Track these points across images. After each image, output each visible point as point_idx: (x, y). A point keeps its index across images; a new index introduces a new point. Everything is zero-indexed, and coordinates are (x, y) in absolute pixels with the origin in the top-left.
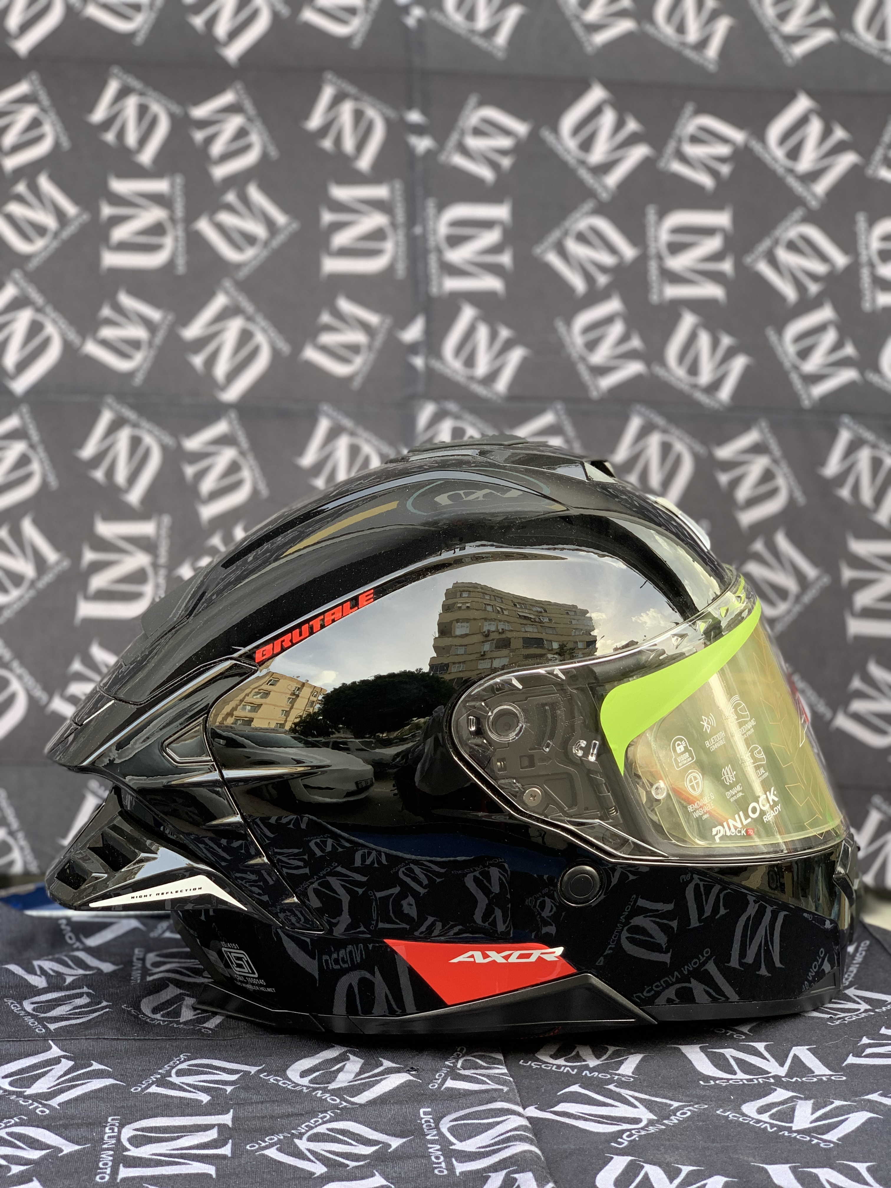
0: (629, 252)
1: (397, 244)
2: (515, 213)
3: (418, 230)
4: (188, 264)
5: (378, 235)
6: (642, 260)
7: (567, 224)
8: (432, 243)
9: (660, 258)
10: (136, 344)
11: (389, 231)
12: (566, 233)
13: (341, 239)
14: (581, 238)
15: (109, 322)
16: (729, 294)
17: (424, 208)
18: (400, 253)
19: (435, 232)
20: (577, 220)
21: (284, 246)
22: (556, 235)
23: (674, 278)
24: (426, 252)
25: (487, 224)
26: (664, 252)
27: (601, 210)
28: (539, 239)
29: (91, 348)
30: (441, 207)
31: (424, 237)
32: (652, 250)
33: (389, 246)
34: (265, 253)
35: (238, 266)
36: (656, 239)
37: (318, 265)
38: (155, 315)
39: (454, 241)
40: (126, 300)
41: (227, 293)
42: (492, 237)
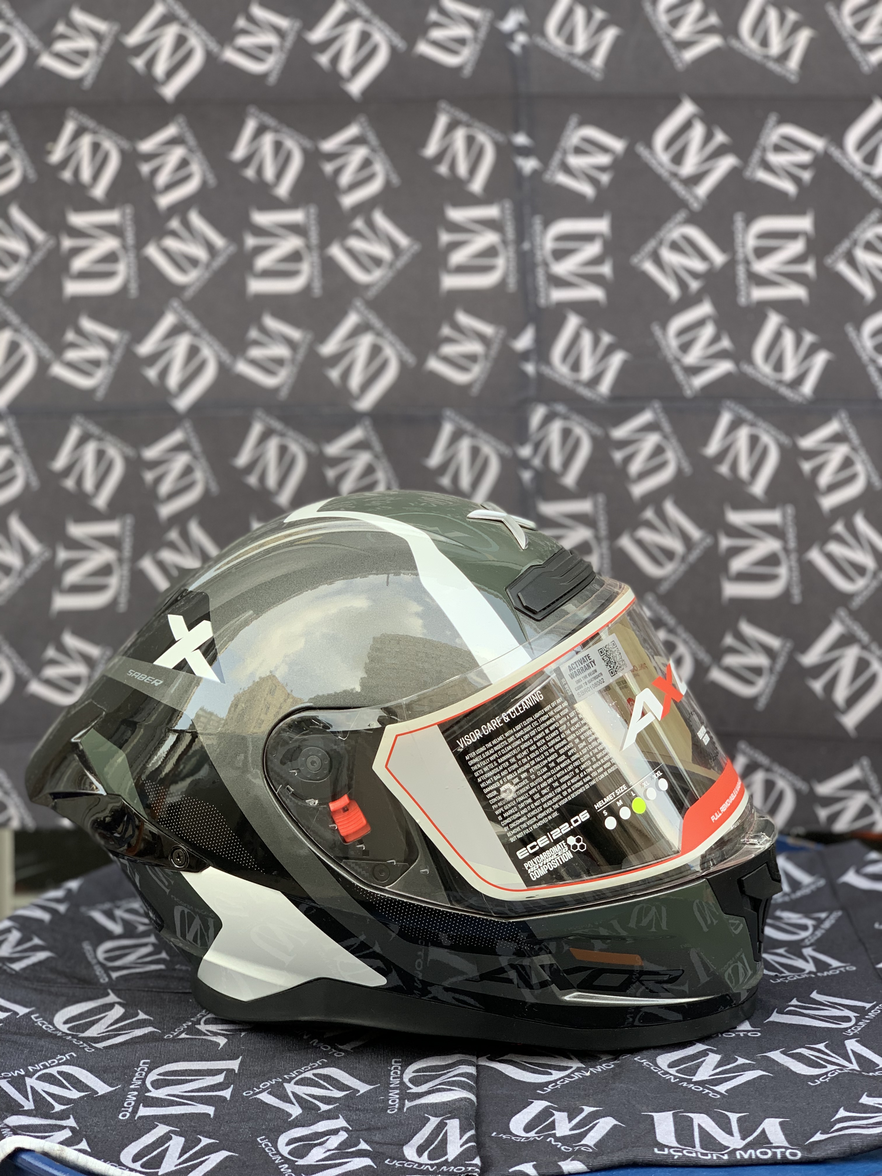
0: (718, 258)
1: (508, 260)
2: (614, 226)
3: (526, 246)
4: (324, 287)
5: (491, 252)
6: (731, 265)
7: (661, 234)
8: (539, 257)
9: (747, 262)
10: (280, 362)
11: (500, 248)
12: (661, 243)
13: (458, 257)
14: (675, 247)
15: (257, 343)
16: (811, 294)
17: (531, 226)
18: (511, 268)
19: (542, 247)
20: (670, 230)
21: (408, 266)
22: (651, 244)
23: (761, 281)
24: (534, 266)
25: (588, 238)
26: (751, 256)
27: (693, 219)
28: (636, 249)
29: (243, 368)
30: (547, 224)
31: (532, 253)
32: (740, 256)
33: (501, 262)
34: (391, 274)
35: (367, 287)
36: (744, 245)
37: (437, 282)
38: (295, 334)
39: (559, 255)
40: (271, 323)
41: (358, 311)
42: (593, 249)
